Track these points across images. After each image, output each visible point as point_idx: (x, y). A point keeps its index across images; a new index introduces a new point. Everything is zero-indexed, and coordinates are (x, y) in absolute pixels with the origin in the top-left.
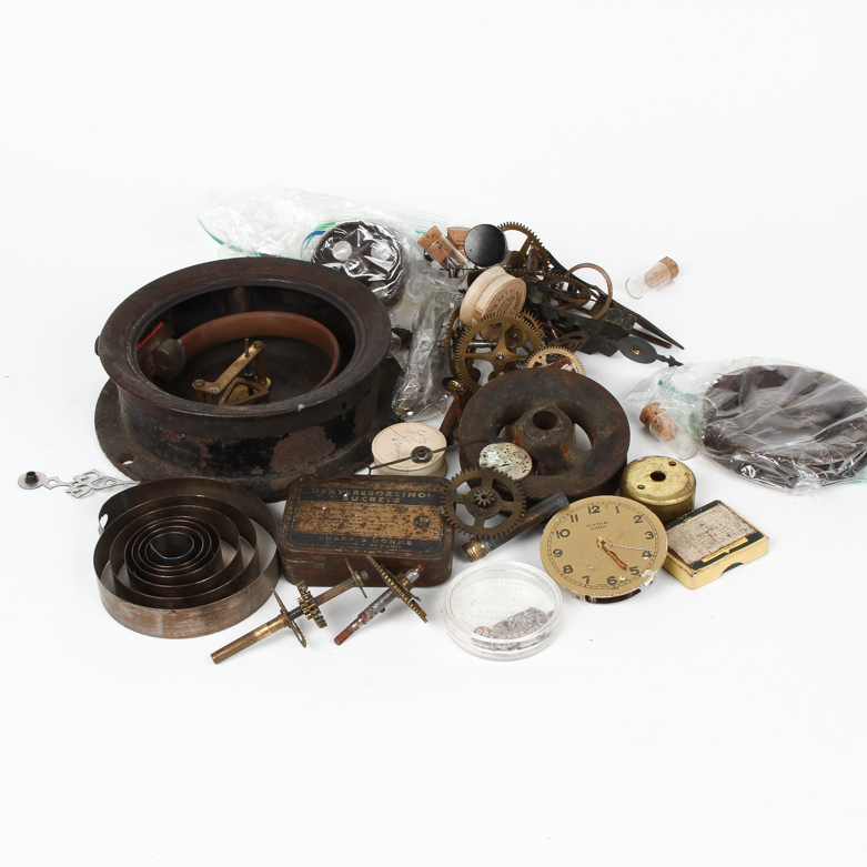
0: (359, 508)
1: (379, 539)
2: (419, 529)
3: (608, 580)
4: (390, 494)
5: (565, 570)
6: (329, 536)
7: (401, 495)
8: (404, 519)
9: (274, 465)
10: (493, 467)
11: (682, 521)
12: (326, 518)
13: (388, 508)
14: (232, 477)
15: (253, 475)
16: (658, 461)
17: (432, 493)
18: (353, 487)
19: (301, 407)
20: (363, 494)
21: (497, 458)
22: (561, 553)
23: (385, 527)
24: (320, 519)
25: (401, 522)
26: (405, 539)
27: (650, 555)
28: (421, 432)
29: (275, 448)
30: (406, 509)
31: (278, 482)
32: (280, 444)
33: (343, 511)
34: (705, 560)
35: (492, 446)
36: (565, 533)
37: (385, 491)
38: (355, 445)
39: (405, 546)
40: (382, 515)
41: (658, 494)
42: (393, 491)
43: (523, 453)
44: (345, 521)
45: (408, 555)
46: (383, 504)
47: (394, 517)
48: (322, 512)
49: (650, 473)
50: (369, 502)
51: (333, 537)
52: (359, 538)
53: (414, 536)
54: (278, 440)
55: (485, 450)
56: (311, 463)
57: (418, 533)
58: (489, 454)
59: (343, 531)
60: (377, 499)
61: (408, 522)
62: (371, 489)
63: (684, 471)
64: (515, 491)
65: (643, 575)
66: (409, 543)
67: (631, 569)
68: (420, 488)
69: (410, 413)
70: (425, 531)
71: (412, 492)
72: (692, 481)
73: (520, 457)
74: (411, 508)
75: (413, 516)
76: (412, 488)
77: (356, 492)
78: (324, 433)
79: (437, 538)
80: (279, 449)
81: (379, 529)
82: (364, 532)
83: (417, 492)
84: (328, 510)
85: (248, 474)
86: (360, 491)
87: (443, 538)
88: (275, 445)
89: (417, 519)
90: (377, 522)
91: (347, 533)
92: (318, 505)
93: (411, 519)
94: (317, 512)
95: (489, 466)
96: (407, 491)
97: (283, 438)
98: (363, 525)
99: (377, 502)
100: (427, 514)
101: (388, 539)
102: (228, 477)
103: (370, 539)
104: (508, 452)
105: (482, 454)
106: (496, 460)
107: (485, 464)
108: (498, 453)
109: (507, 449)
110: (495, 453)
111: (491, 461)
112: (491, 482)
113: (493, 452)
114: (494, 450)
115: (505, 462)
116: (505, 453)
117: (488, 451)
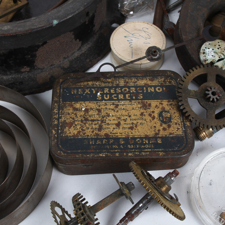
0: (112, 107)
1: (134, 138)
2: (164, 126)
4: (133, 90)
6: (92, 139)
7: (143, 90)
8: (150, 115)
9: (38, 63)
10: (212, 63)
12: (87, 120)
13: (136, 105)
14: (7, 75)
15: (23, 72)
17: (166, 87)
18: (103, 85)
19: (55, 22)
20: (112, 91)
21: (213, 54)
23: (136, 126)
24: (82, 121)
25: (149, 118)
26: (156, 137)
28: (145, 29)
29: (37, 53)
30: (150, 105)
31: (42, 76)
32: (41, 49)
33: (99, 111)
35: (207, 43)
37: (129, 87)
38: (95, 40)
39: (157, 145)
40: (132, 113)
42: (136, 87)
44: (102, 121)
45: (161, 154)
46: (130, 100)
47: (142, 114)
48: (82, 113)
50: (118, 100)
51: (96, 140)
52: (117, 140)
53: (162, 133)
54: (39, 47)
55: (203, 47)
56: (65, 58)
57: (164, 129)
58: (207, 51)
59: (103, 133)
60: (125, 96)
61: (154, 118)
62: (118, 86)
66: (159, 141)
68: (155, 83)
69: (132, 13)
70: (169, 126)
71: (151, 87)
74: (154, 103)
75: (157, 111)
76: (149, 82)
77: (106, 91)
78: (73, 36)
79: (180, 133)
80: (40, 53)
81: (131, 128)
82: (121, 132)
83: (155, 87)
84: (87, 111)
85: (18, 72)
86: (110, 88)
87: (185, 132)
88: (37, 50)
89: (160, 115)
90: (129, 121)
91: (106, 135)
92: (78, 105)
93: (156, 115)
94: (79, 114)
95: (209, 62)
96: (146, 86)
97: (43, 45)
98: (118, 125)
99: (125, 99)
100: (167, 108)
101: (141, 138)
102: (4, 75)
103: (126, 139)
104: (220, 48)
105: (201, 51)
106: (212, 56)
107: (205, 61)
108: (213, 50)
109: (219, 45)
110: (211, 50)
111: (209, 57)
112: (215, 77)
113: (209, 49)
114: (210, 47)
115: (220, 57)
116: (218, 49)
117: (205, 49)
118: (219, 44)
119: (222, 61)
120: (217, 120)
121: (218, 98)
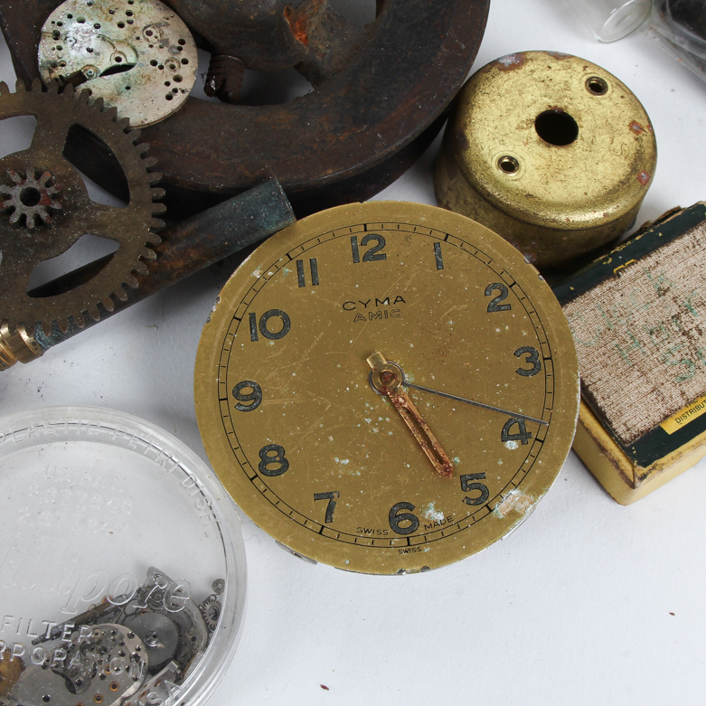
3: (393, 518)
5: (265, 460)
10: (80, 77)
11: (607, 274)
16: (558, 73)
21: (94, 43)
22: (256, 396)
27: (523, 437)
34: (671, 427)
36: (275, 325)
41: (556, 192)
43: (175, 30)
49: (533, 113)
55: (60, 12)
58: (71, 27)
63: (628, 114)
64: (133, 168)
65: (501, 509)
67: (464, 481)
72: (649, 151)
73: (164, 43)
95: (67, 71)
104: (130, 22)
105: (47, 27)
106: (90, 50)
107: (54, 65)
108: (97, 26)
109: (129, 14)
110: (88, 25)
111: (73, 53)
112: (64, 134)
113: (82, 21)
114: (86, 17)
115: (118, 59)
116: (121, 25)
117: (65, 20)
118: (130, 8)
119: (117, 76)
120: (32, 302)
121: (44, 215)
